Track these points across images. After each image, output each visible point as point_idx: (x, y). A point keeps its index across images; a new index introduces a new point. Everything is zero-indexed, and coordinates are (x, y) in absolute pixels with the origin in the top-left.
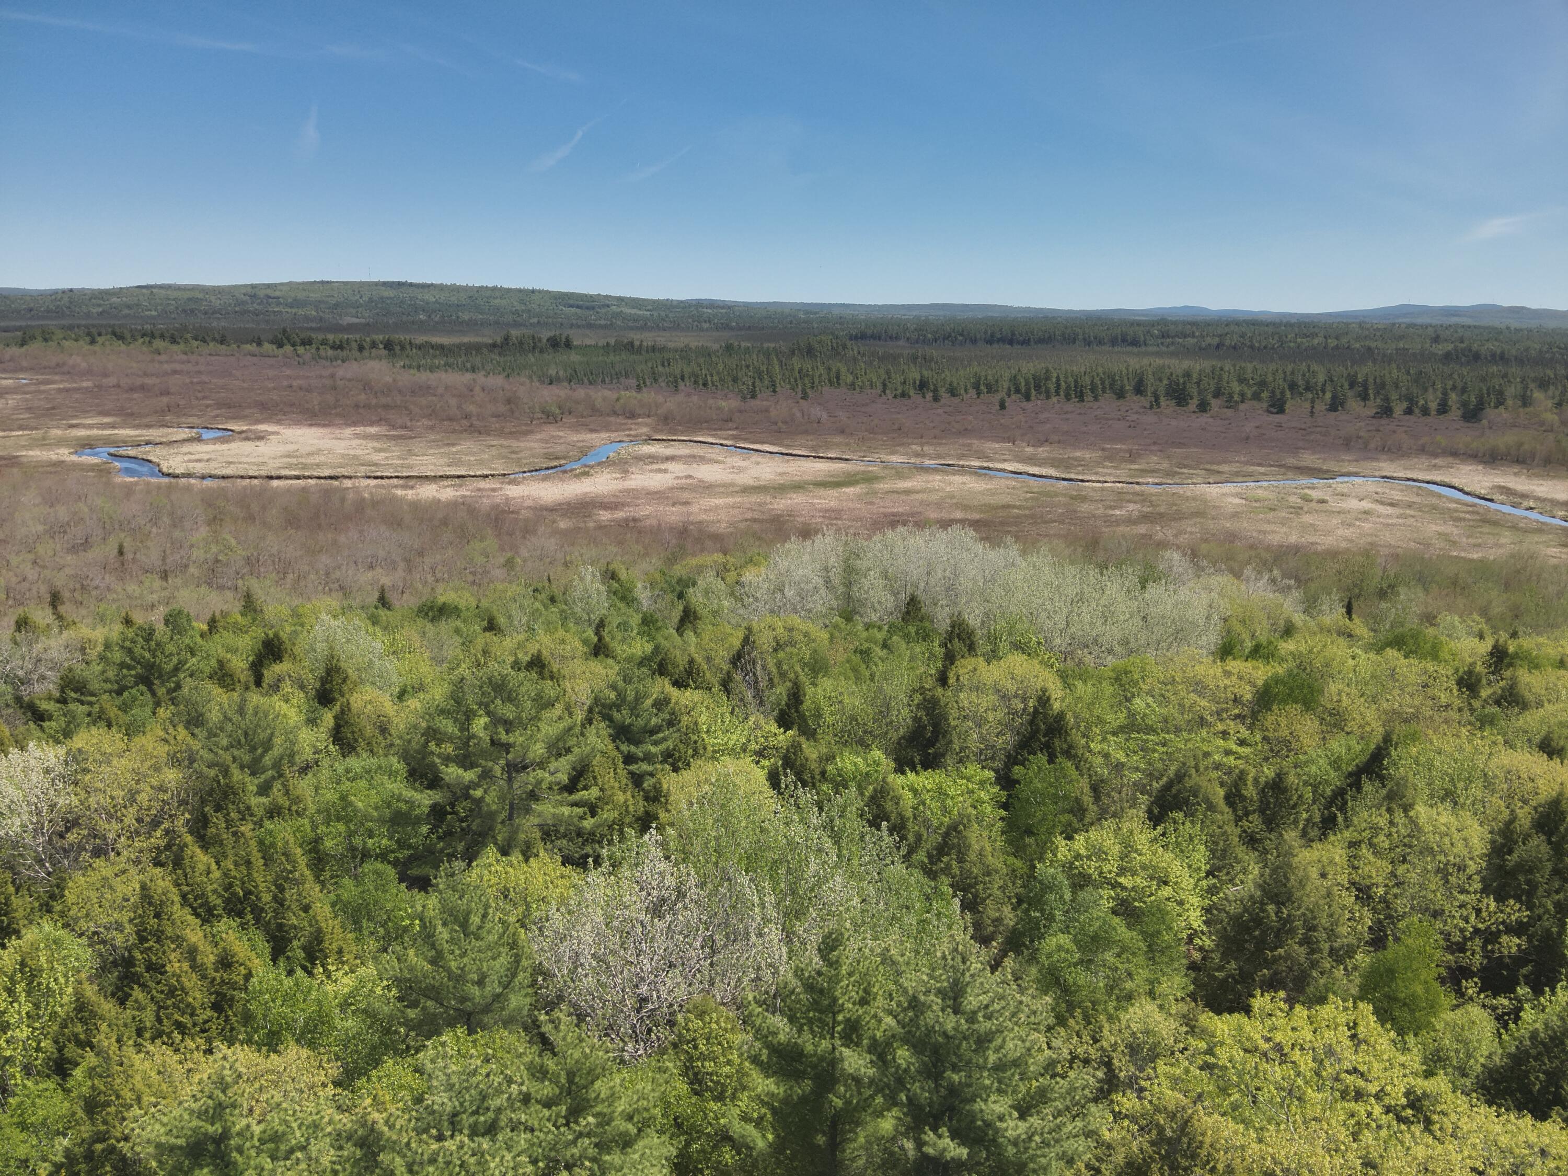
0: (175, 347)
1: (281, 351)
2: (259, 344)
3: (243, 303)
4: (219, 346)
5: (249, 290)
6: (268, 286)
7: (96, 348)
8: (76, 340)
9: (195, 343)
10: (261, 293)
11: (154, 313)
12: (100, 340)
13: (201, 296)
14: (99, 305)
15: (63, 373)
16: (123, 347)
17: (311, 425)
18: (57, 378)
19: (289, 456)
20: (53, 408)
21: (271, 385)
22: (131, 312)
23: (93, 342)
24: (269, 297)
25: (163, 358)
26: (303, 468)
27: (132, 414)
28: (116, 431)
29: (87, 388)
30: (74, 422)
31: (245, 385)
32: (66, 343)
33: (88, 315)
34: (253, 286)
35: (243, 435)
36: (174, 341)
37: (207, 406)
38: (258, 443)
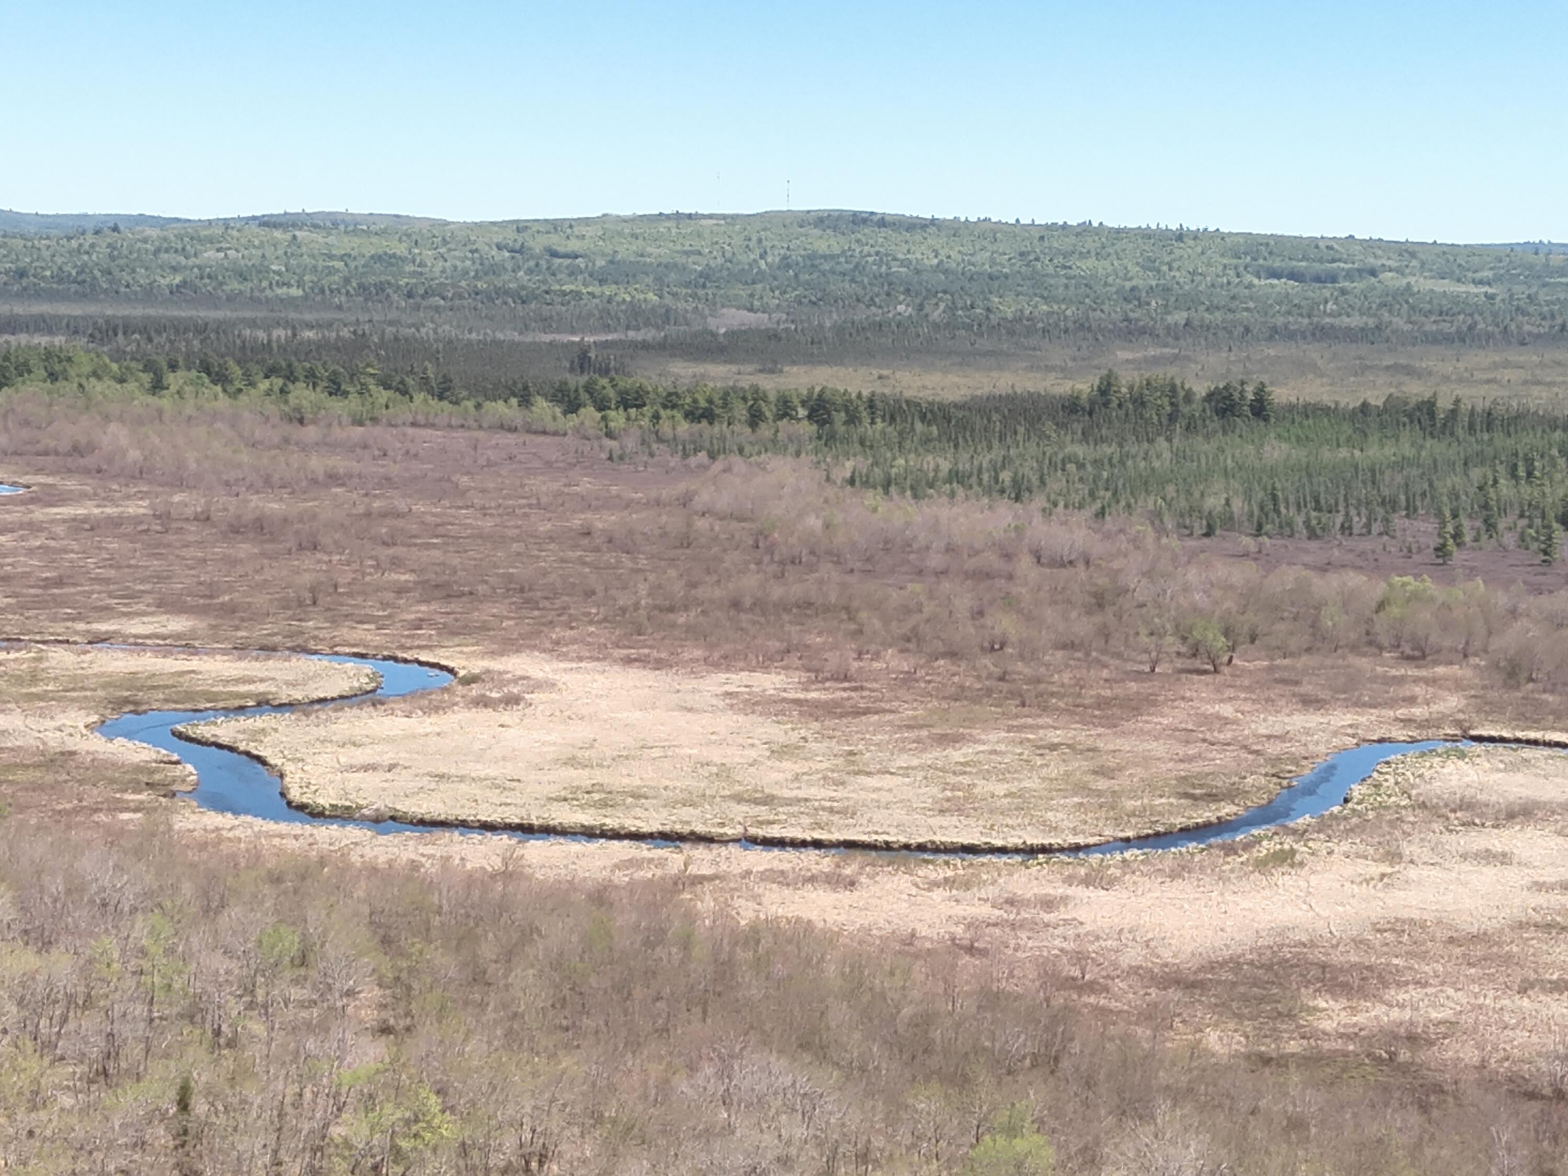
0: (337, 405)
1: (573, 420)
2: (525, 401)
3: (495, 269)
4: (434, 402)
5: (510, 236)
6: (555, 226)
7: (165, 402)
8: (122, 381)
9: (383, 395)
10: (537, 244)
11: (295, 292)
12: (174, 380)
13: (401, 249)
14: (175, 269)
15: (87, 471)
16: (223, 402)
17: (628, 661)
18: (71, 484)
19: (572, 762)
20: (59, 582)
21: (545, 528)
22: (246, 287)
23: (157, 386)
24: (554, 254)
25: (311, 433)
26: (604, 804)
27: (230, 610)
28: (195, 663)
29: (137, 520)
30: (103, 627)
31: (487, 524)
32: (97, 387)
33: (149, 294)
34: (521, 227)
35: (475, 690)
36: (336, 389)
37: (401, 590)
38: (506, 716)
